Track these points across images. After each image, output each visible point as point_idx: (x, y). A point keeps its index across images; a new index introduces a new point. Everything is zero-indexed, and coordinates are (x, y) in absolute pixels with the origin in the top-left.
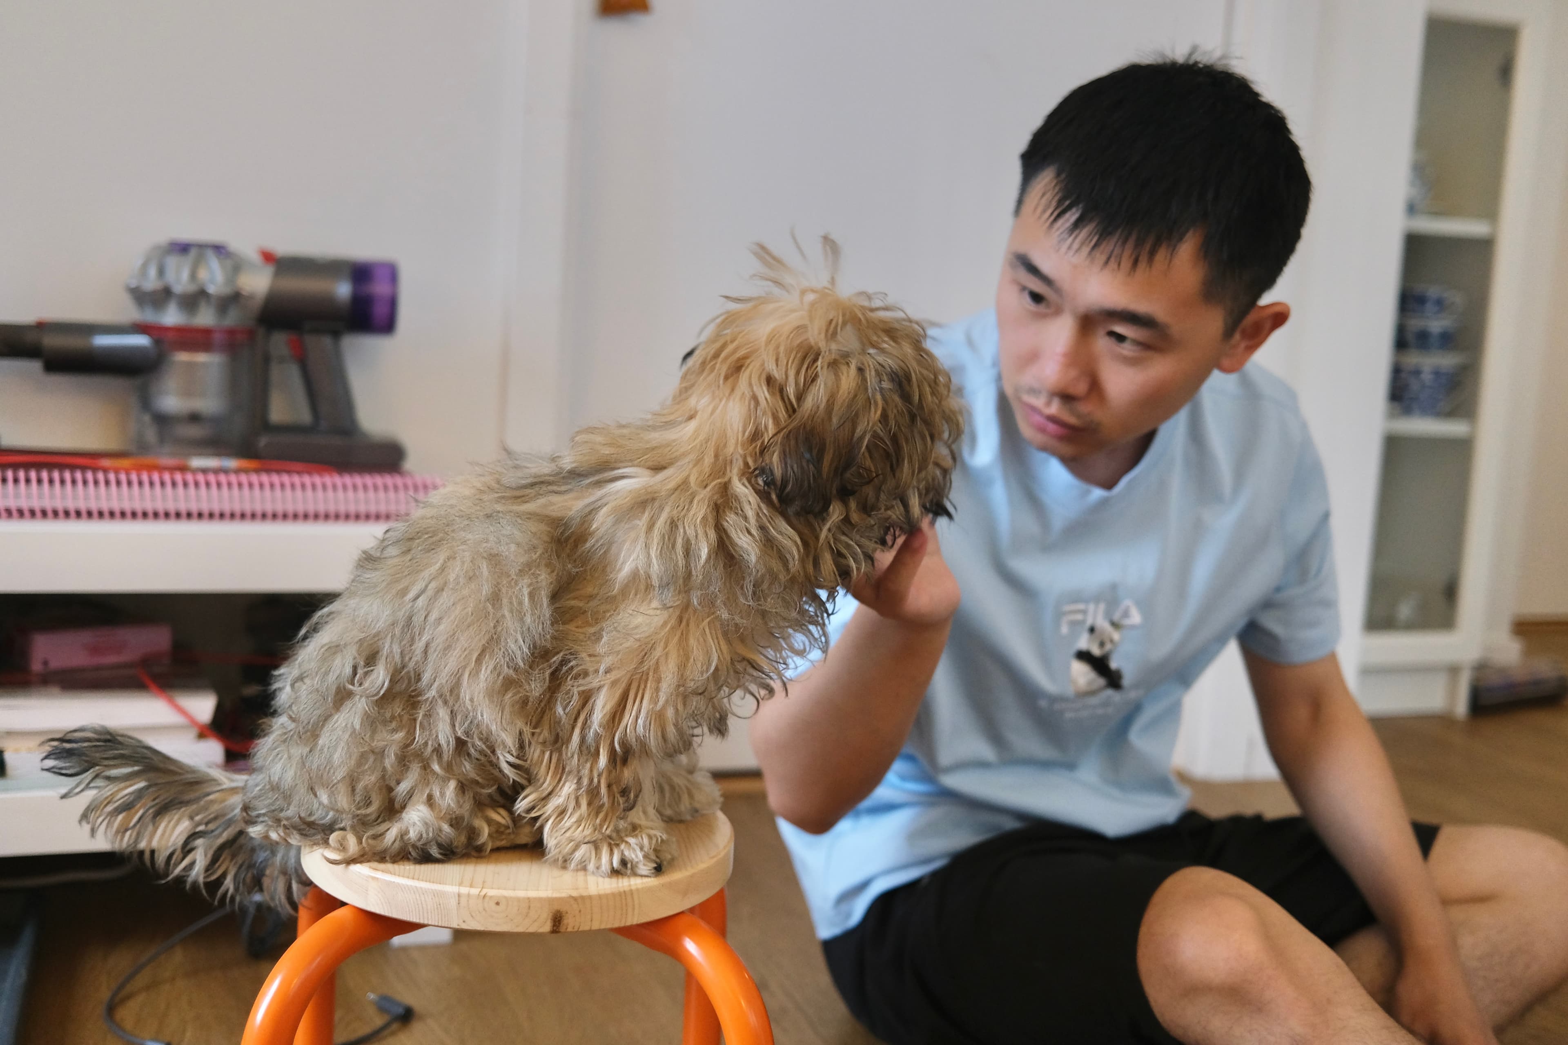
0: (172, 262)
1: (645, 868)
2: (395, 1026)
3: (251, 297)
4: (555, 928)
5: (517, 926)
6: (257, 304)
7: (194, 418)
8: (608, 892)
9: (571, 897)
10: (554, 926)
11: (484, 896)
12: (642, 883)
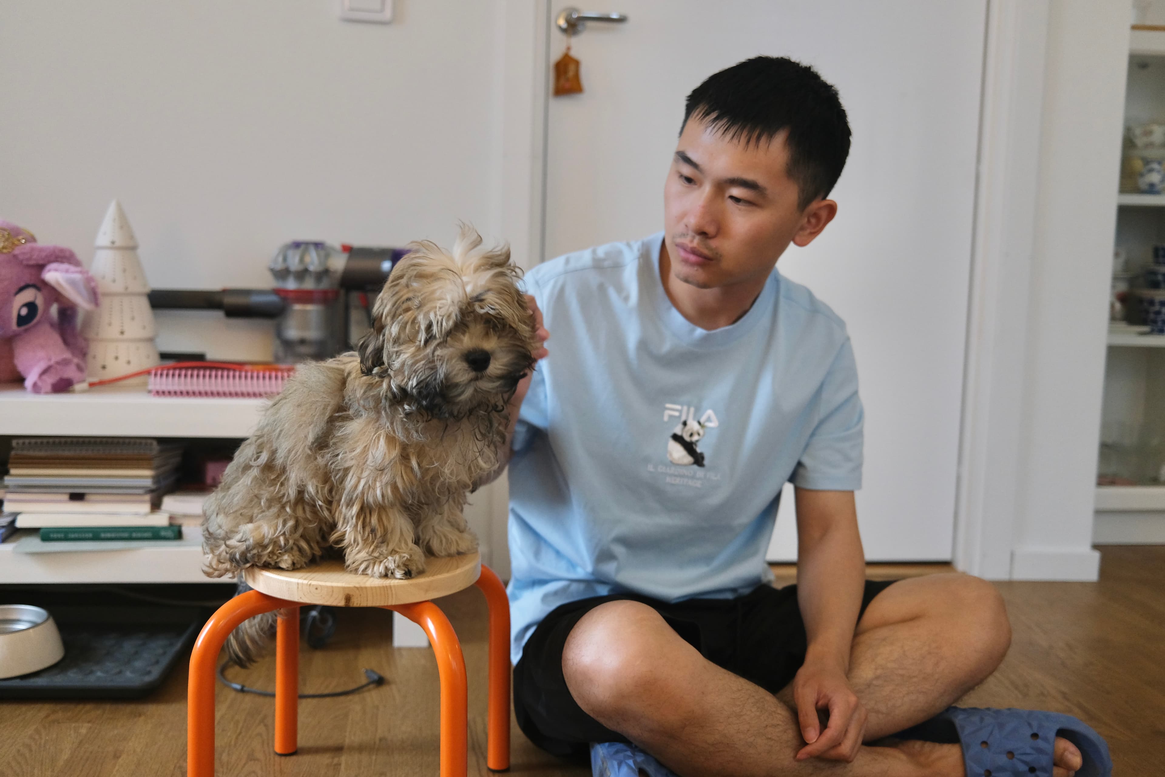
0: (290, 253)
1: (399, 574)
2: (371, 686)
3: (335, 272)
4: (347, 603)
5: (327, 602)
6: (338, 275)
7: (302, 342)
8: (377, 585)
9: (355, 587)
10: (346, 602)
11: (310, 585)
12: (398, 583)
